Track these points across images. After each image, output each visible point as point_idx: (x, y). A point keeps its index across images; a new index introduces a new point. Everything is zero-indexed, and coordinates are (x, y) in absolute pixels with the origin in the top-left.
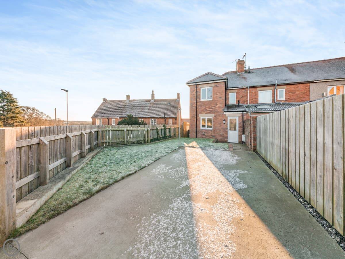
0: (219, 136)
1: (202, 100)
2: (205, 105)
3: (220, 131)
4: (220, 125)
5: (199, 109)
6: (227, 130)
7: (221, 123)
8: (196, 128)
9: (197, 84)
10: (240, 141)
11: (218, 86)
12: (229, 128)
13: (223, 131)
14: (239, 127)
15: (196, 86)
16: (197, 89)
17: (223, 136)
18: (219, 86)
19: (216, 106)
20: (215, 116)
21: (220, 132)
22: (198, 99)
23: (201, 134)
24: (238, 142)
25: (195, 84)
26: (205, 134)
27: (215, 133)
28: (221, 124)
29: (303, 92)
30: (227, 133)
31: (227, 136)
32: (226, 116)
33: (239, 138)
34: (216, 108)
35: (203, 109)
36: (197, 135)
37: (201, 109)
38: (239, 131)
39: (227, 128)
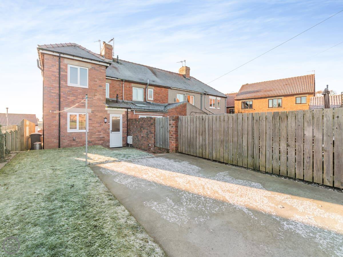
0: (99, 141)
1: (69, 84)
2: (75, 94)
3: (100, 133)
4: (99, 125)
5: (64, 98)
6: (108, 132)
7: (100, 122)
8: (59, 130)
9: (62, 55)
10: (124, 144)
11: (96, 70)
12: (111, 129)
13: (104, 133)
14: (123, 128)
15: (60, 58)
16: (61, 64)
17: (104, 140)
18: (98, 70)
19: (94, 98)
20: (92, 112)
21: (100, 135)
22: (61, 82)
23: (68, 141)
24: (122, 146)
25: (58, 55)
26: (77, 140)
27: (93, 137)
28: (102, 123)
29: (164, 95)
30: (109, 136)
31: (109, 140)
32: (108, 113)
33: (123, 140)
34: (94, 101)
35: (73, 99)
36: (61, 143)
37: (69, 99)
38: (123, 132)
39: (109, 129)
